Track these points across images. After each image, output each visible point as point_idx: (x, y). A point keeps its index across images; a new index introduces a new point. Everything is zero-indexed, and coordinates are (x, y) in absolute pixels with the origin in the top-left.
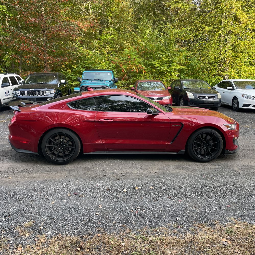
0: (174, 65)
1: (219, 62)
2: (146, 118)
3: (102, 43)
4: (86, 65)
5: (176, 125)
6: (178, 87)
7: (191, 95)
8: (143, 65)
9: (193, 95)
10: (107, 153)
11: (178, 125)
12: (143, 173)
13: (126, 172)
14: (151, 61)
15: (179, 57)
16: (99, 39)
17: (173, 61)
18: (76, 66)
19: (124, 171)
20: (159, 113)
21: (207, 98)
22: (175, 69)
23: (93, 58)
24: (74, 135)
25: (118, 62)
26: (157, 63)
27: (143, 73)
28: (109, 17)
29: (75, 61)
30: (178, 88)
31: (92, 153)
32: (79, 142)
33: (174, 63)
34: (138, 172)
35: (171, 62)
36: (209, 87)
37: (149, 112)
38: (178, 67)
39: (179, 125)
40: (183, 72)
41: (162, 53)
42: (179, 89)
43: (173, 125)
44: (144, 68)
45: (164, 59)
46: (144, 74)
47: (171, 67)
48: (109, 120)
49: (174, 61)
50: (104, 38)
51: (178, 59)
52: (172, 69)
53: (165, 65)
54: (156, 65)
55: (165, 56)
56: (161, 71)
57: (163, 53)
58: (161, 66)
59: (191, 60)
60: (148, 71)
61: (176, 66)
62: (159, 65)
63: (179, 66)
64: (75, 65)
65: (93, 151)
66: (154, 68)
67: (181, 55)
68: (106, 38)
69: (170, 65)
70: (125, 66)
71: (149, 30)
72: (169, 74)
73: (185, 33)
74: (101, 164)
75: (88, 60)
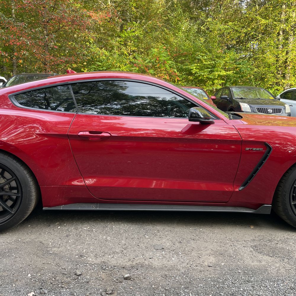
0: (217, 70)
1: (278, 68)
2: (184, 131)
3: (123, 42)
4: (100, 68)
5: (254, 149)
6: (227, 96)
7: (246, 106)
8: (175, 70)
9: (249, 106)
10: (97, 207)
11: (258, 149)
12: (179, 267)
13: (134, 263)
14: (187, 65)
15: (225, 60)
16: (120, 37)
17: (216, 65)
18: (86, 70)
19: (132, 257)
20: (214, 121)
21: (270, 111)
22: (219, 76)
23: (110, 59)
24: (20, 166)
25: (143, 65)
26: (194, 67)
27: (176, 80)
28: (133, 8)
29: (85, 63)
30: (227, 98)
31: (62, 208)
32: (31, 183)
33: (217, 67)
34: (165, 262)
35: (214, 67)
36: (271, 96)
37: (193, 117)
38: (223, 73)
39: (261, 149)
40: (229, 80)
41: (202, 54)
42: (228, 100)
43: (248, 149)
44: (178, 73)
45: (204, 62)
46: (177, 82)
47: (214, 73)
48: (101, 133)
49: (219, 64)
50: (126, 36)
51: (224, 62)
52: (215, 76)
53: (206, 70)
54: (193, 70)
55: (206, 58)
56: (200, 78)
57: (204, 54)
58: (200, 72)
59: (241, 64)
60: (183, 79)
61: (221, 72)
62: (197, 70)
63: (224, 71)
64: (85, 68)
65: (65, 204)
66: (191, 74)
67: (227, 57)
68: (128, 36)
69: (213, 69)
70: (152, 70)
71: (185, 25)
72: (211, 83)
73: (232, 30)
74: (81, 235)
75: (102, 62)
